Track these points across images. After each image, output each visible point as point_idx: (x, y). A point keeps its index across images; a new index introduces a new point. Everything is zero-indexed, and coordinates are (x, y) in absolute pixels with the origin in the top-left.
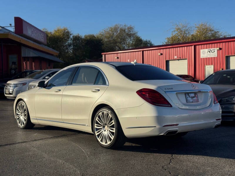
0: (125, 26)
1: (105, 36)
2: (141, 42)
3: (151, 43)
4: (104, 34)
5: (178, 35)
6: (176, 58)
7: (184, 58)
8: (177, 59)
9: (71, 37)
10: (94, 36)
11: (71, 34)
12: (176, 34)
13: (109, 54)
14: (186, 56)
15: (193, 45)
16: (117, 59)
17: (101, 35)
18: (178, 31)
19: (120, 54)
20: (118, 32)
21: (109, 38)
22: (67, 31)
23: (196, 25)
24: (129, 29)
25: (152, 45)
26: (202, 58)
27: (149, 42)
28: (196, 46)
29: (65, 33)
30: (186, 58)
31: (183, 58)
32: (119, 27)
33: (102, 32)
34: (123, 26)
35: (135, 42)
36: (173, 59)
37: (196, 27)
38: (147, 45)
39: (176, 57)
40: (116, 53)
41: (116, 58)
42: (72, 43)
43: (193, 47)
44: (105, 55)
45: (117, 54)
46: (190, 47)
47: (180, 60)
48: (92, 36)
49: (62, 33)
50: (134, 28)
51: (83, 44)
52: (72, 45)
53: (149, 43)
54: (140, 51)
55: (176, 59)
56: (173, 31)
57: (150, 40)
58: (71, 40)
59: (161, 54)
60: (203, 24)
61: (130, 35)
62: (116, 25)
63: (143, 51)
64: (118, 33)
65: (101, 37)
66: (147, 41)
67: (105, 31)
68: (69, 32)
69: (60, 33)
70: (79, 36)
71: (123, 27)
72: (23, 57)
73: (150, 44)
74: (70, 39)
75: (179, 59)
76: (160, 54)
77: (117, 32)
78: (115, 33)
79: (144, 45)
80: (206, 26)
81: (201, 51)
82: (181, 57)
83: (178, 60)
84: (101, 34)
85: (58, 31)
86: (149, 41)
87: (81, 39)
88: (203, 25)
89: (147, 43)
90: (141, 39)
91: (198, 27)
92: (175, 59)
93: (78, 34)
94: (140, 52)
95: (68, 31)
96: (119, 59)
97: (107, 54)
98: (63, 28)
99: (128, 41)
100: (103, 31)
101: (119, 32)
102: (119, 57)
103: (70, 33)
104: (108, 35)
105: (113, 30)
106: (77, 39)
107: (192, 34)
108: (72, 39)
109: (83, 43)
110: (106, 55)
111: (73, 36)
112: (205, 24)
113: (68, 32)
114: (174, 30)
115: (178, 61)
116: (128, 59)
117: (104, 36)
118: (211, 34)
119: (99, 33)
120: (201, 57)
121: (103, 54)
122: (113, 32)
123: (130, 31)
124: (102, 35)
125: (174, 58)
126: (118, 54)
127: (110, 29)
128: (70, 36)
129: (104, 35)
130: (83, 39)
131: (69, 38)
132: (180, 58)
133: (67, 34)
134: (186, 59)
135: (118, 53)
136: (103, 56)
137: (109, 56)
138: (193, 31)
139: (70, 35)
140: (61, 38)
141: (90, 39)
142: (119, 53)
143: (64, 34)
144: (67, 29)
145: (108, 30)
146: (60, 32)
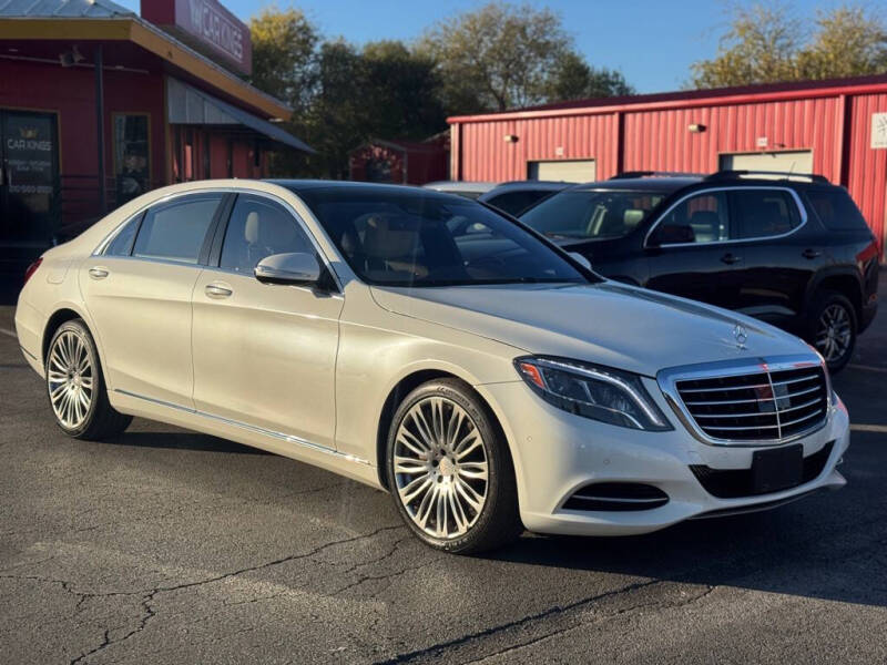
0: (526, 10)
1: (446, 50)
2: (582, 79)
3: (622, 84)
4: (440, 41)
5: (742, 54)
6: (765, 144)
7: (796, 148)
8: (768, 150)
9: (317, 49)
10: (402, 49)
11: (316, 39)
12: (737, 47)
13: (477, 122)
14: (806, 141)
15: (842, 93)
16: (511, 145)
17: (428, 46)
18: (748, 35)
19: (524, 122)
20: (495, 34)
21: (463, 56)
22: (301, 23)
23: (820, 13)
24: (542, 24)
25: (627, 90)
26: (875, 150)
27: (615, 80)
28: (854, 98)
29: (292, 33)
30: (807, 148)
31: (793, 146)
32: (500, 17)
33: (435, 34)
34: (518, 12)
35: (562, 76)
36: (749, 151)
37: (819, 23)
38: (608, 89)
39: (762, 142)
40: (508, 120)
41: (508, 138)
42: (318, 72)
43: (841, 102)
44: (461, 125)
45: (511, 123)
46: (828, 101)
47: (777, 156)
48: (394, 47)
49: (282, 31)
50: (559, 21)
51: (362, 80)
52: (319, 83)
53: (613, 84)
54: (612, 113)
55: (764, 148)
56: (724, 38)
57: (618, 71)
58: (316, 60)
59: (702, 128)
60: (849, 10)
61: (542, 50)
62: (492, 7)
63: (622, 115)
64: (495, 39)
65: (430, 51)
66: (606, 75)
67: (446, 29)
68: (308, 29)
69: (274, 33)
70: (347, 44)
71: (518, 16)
72: (172, 125)
73: (618, 86)
74: (312, 56)
75: (777, 148)
76: (694, 127)
77: (492, 33)
78: (486, 39)
79: (595, 90)
80: (859, 18)
81: (877, 118)
82: (786, 143)
83: (773, 153)
84: (427, 42)
85: (266, 25)
86: (616, 75)
87: (354, 58)
88: (848, 14)
89: (608, 82)
90: (583, 67)
91: (830, 23)
92: (758, 150)
93: (342, 38)
94: (608, 117)
95: (305, 23)
96: (518, 144)
97: (471, 122)
98: (287, 14)
99: (532, 74)
100: (441, 31)
101: (501, 34)
102: (518, 135)
103: (315, 34)
104: (458, 46)
105: (478, 27)
106: (337, 56)
107: (803, 48)
108: (321, 58)
109: (361, 74)
110: (467, 127)
111: (325, 46)
112: (857, 11)
113: (305, 30)
114: (730, 32)
115: (770, 157)
116: (556, 144)
117: (442, 50)
118: (877, 52)
119: (423, 37)
120: (873, 146)
121: (454, 123)
122: (479, 36)
123: (544, 33)
124: (433, 45)
125: (753, 144)
126: (518, 123)
127: (467, 23)
128: (311, 46)
129: (440, 47)
130: (360, 58)
131: (307, 52)
132: (783, 146)
133: (300, 37)
134: (808, 151)
135: (514, 120)
136: (454, 130)
137: (477, 131)
138: (806, 38)
139: (311, 40)
140: (278, 50)
141: (390, 58)
142: (521, 119)
143: (288, 38)
144: (302, 18)
145: (459, 27)
146: (277, 28)
